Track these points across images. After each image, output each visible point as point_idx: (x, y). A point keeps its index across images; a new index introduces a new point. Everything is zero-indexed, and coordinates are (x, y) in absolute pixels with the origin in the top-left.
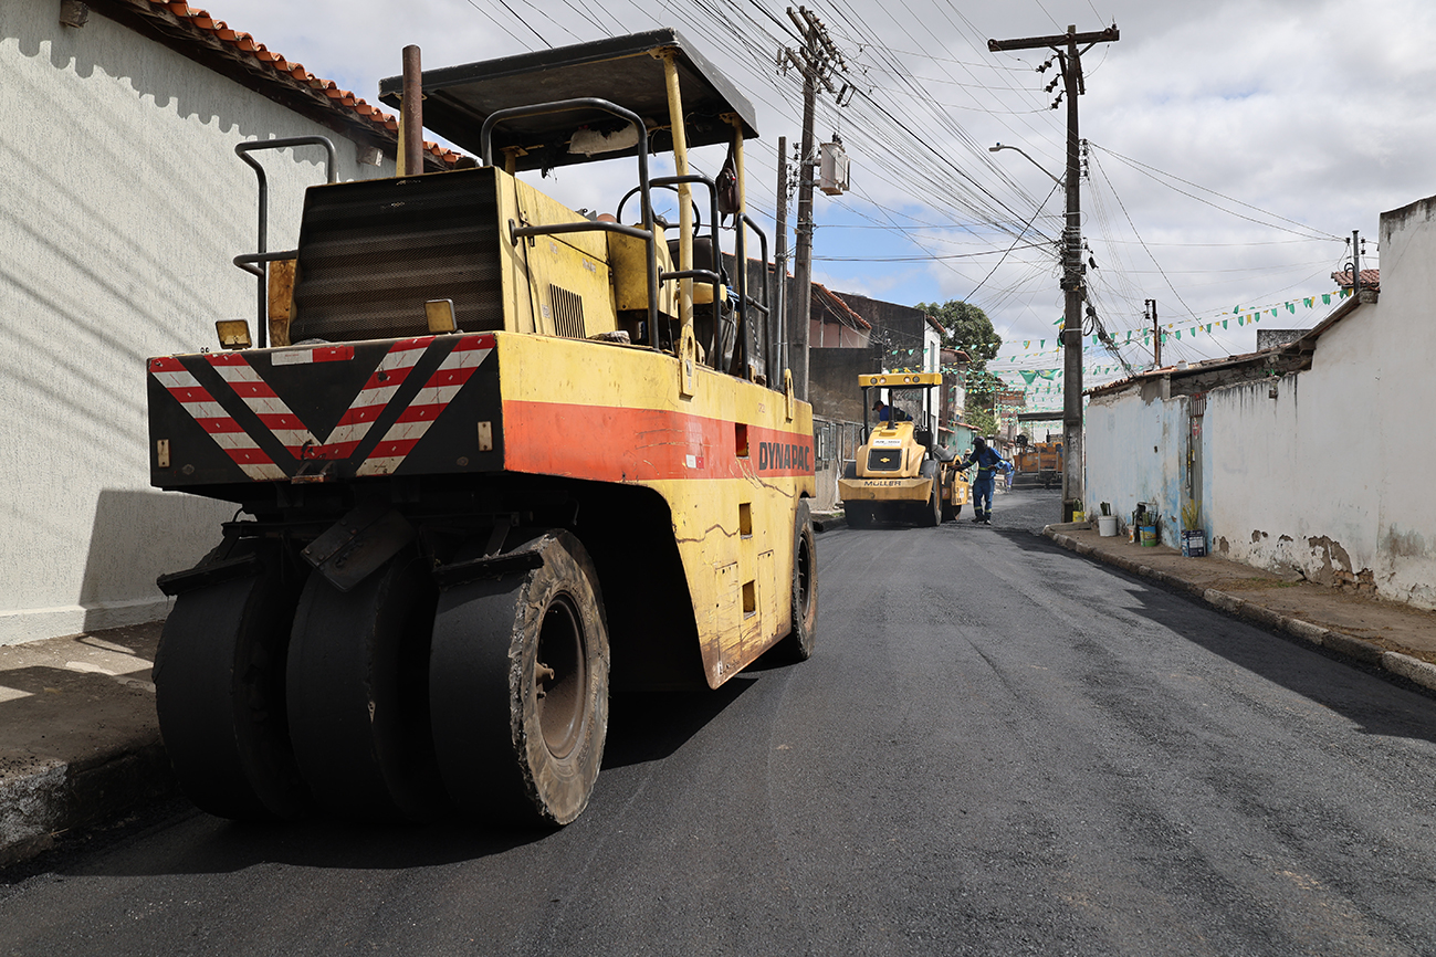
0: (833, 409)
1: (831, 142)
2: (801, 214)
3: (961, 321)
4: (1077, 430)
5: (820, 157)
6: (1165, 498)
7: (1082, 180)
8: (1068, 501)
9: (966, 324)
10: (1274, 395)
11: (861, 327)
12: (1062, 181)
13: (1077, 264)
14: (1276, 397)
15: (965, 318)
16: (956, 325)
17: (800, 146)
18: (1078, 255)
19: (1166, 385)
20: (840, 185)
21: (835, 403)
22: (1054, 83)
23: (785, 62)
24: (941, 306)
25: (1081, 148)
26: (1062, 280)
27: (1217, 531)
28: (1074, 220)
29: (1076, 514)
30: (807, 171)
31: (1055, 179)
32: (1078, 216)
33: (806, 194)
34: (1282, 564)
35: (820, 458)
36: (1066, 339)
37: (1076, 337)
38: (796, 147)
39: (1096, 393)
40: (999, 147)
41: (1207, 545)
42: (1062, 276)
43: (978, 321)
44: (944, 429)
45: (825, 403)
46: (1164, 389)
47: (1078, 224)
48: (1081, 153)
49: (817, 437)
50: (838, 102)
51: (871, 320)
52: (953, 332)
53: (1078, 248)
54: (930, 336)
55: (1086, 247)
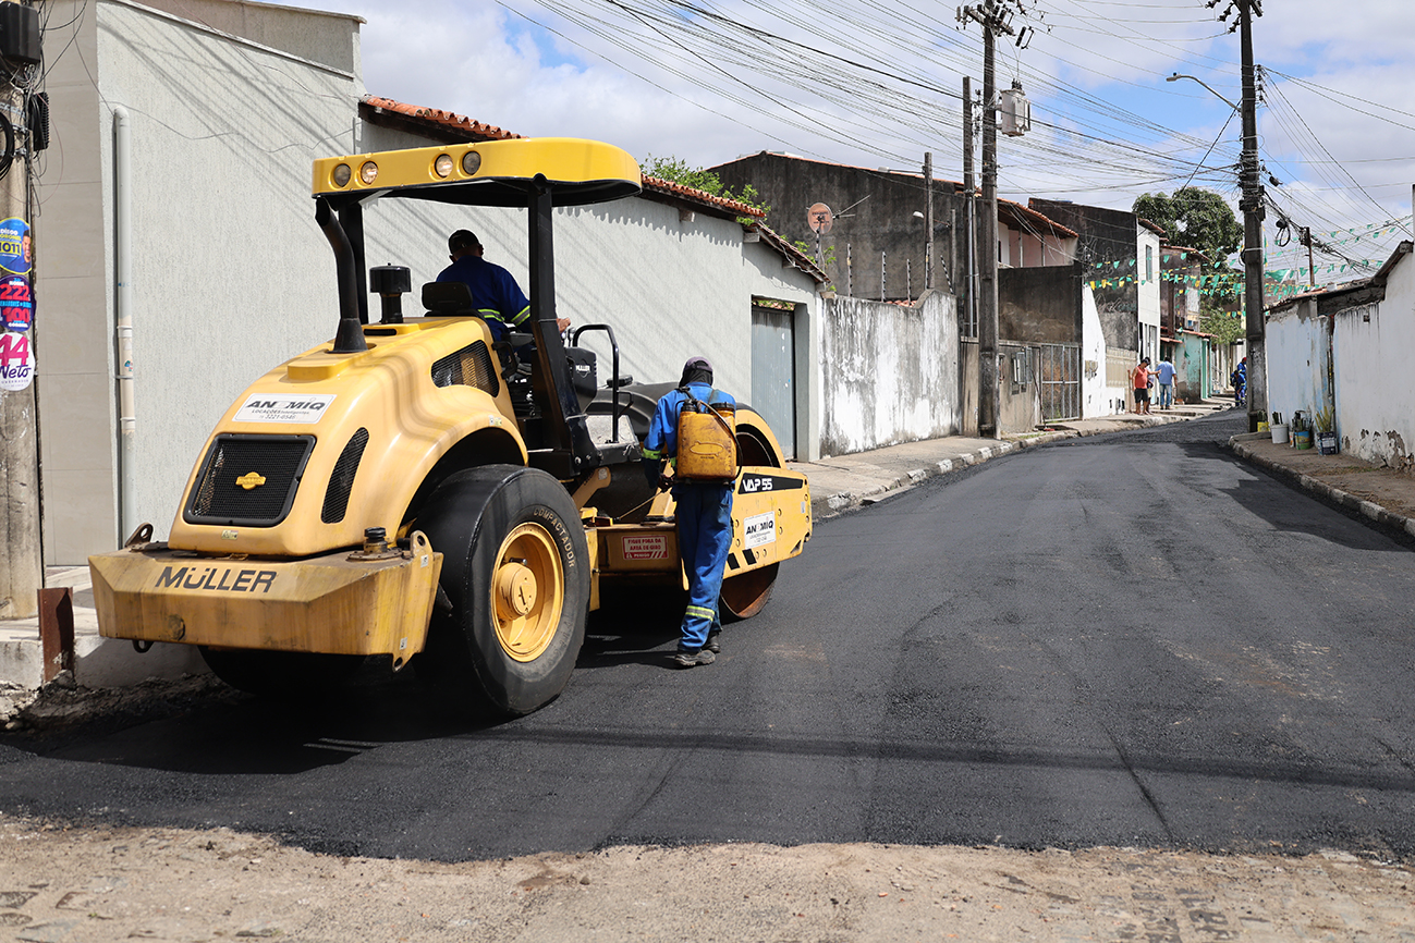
0: (1033, 330)
1: (1010, 88)
2: (985, 158)
3: (1194, 211)
4: (1260, 345)
5: (1001, 102)
6: (1315, 406)
7: (1258, 105)
8: (1253, 413)
9: (1201, 213)
10: (1367, 319)
11: (1064, 236)
12: (1239, 107)
13: (1255, 186)
14: (1368, 320)
15: (1199, 207)
16: (1189, 216)
17: (982, 93)
18: (1255, 178)
19: (1313, 305)
20: (1021, 129)
21: (1035, 324)
22: (1228, 12)
23: (965, 18)
24: (1169, 195)
25: (1256, 73)
26: (1241, 202)
27: (1343, 434)
28: (1251, 143)
29: (1260, 424)
30: (990, 114)
31: (1232, 105)
32: (1254, 140)
33: (990, 138)
34: (1376, 455)
35: (1016, 383)
36: (1247, 257)
37: (1256, 256)
38: (979, 93)
39: (1273, 310)
40: (1175, 77)
41: (1338, 444)
42: (1241, 198)
43: (1215, 210)
44: (1167, 340)
45: (1025, 324)
46: (1312, 310)
47: (1254, 147)
48: (1256, 78)
49: (1012, 362)
50: (1018, 44)
51: (1078, 227)
52: (1185, 225)
53: (1255, 170)
54: (1146, 240)
55: (1264, 169)
